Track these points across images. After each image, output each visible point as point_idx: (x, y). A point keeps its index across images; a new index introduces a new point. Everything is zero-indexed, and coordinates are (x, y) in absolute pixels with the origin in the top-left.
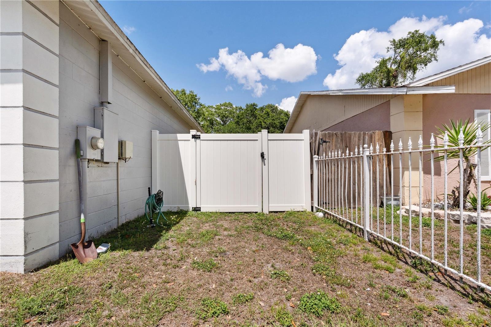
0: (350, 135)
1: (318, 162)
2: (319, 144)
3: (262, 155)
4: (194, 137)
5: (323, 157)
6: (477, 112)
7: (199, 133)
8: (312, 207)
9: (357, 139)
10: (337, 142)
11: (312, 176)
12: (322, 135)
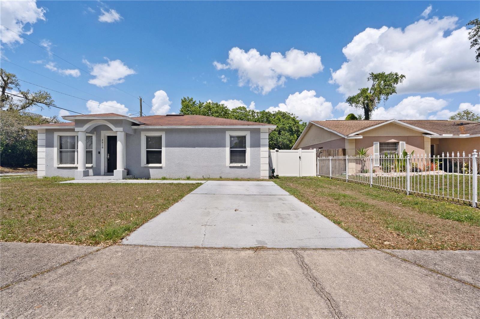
0: (330, 150)
1: (319, 160)
2: (319, 153)
3: (300, 157)
4: (276, 151)
5: (321, 158)
6: (374, 142)
7: (278, 150)
8: (317, 175)
9: (333, 152)
10: (325, 153)
11: (317, 164)
12: (320, 150)
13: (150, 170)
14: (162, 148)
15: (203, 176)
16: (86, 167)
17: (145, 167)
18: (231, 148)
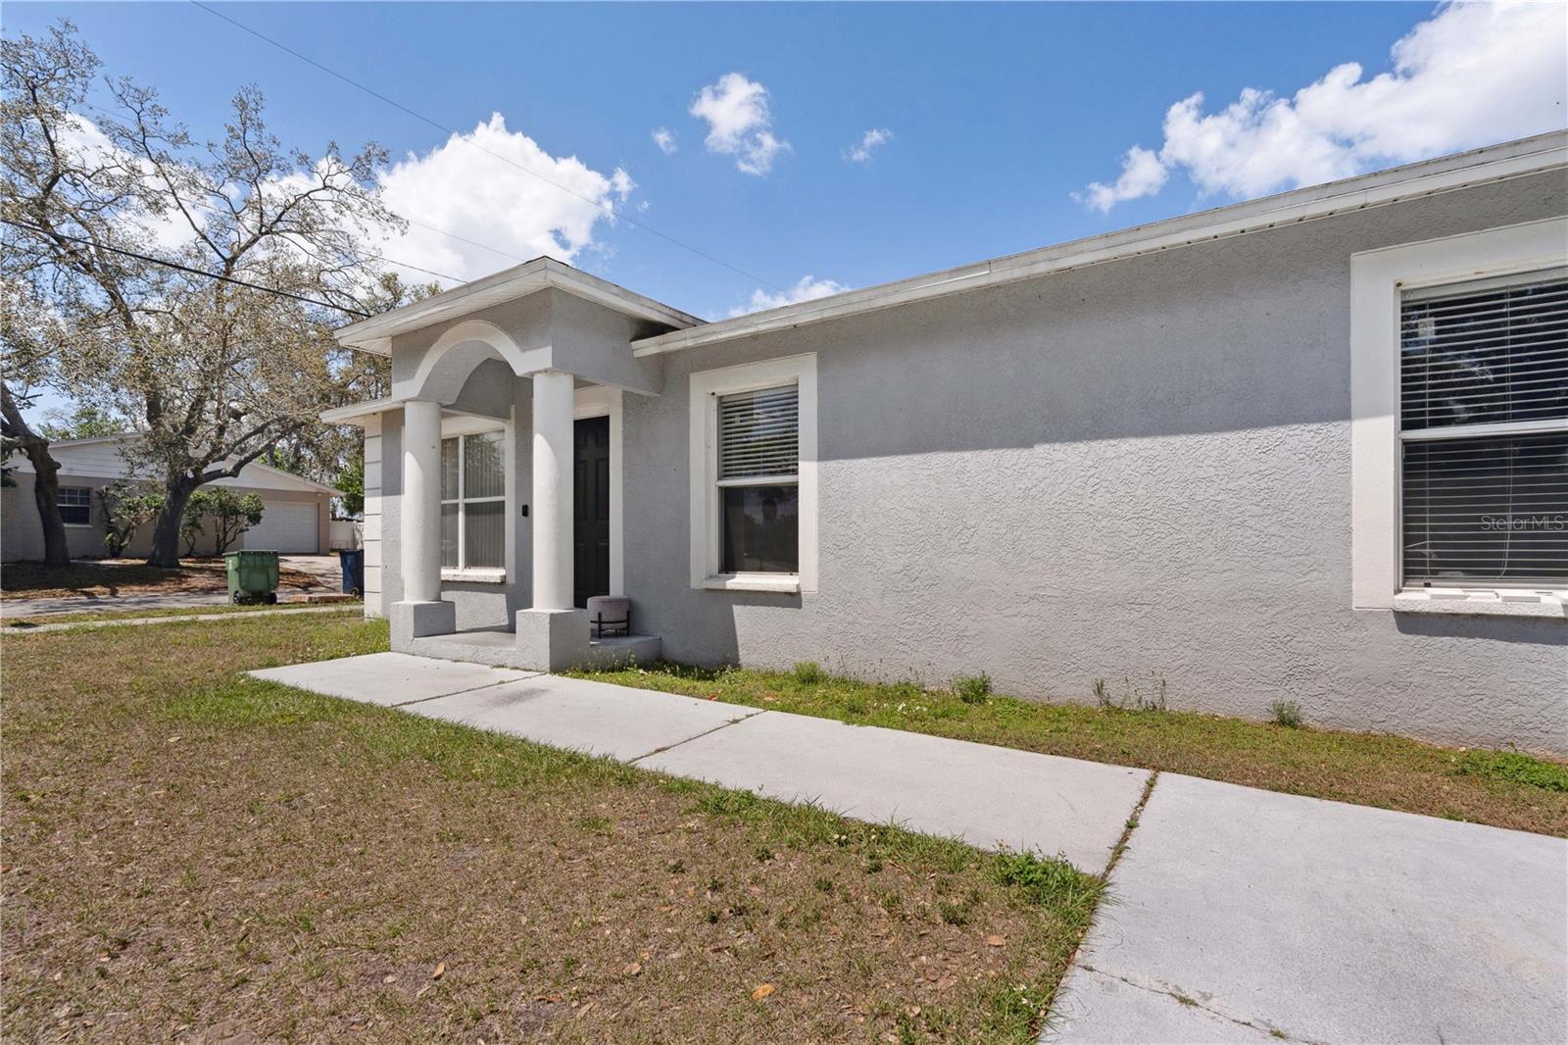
13: (738, 610)
14: (802, 466)
15: (1099, 690)
16: (443, 581)
17: (708, 590)
18: (1406, 426)
